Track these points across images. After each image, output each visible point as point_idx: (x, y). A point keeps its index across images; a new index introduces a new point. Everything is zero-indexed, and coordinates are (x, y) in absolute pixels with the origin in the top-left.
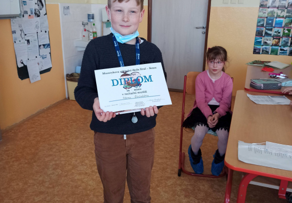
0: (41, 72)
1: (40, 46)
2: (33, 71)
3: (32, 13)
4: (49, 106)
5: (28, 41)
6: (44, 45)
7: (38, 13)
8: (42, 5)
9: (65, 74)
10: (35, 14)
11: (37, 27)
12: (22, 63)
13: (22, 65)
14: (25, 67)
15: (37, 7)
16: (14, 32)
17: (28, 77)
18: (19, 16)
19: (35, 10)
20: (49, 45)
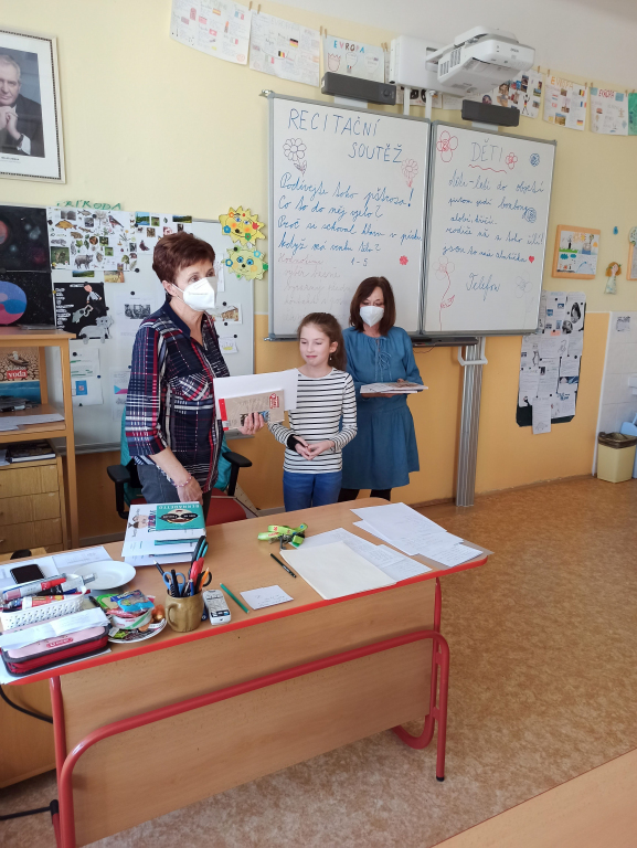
0: (554, 421)
1: (561, 378)
2: (541, 416)
3: (558, 328)
4: (556, 478)
5: (543, 369)
6: (568, 378)
7: (569, 327)
8: (579, 315)
9: (597, 432)
10: (564, 329)
11: (562, 349)
12: (526, 401)
13: (526, 405)
14: (529, 408)
15: (569, 318)
16: (524, 354)
17: (531, 424)
18: (535, 332)
19: (565, 323)
20: (576, 379)
